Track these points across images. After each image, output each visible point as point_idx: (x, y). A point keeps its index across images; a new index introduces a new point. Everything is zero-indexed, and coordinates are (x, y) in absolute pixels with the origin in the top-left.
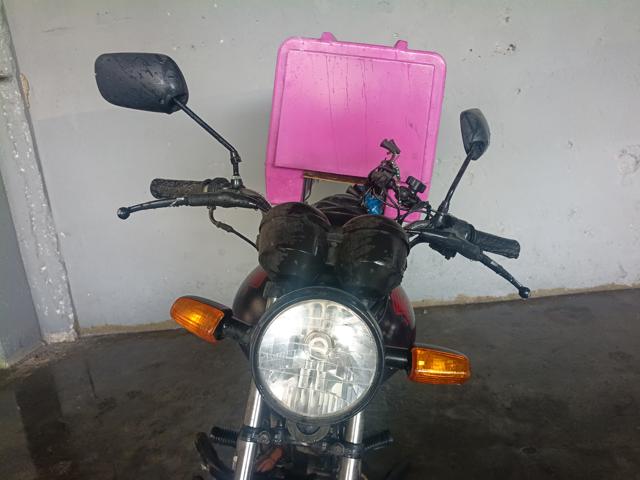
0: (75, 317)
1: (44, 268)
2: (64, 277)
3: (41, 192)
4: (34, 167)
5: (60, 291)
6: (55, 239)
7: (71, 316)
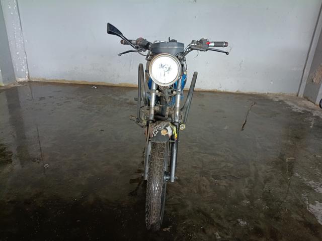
0: (28, 73)
1: (18, 53)
2: (25, 58)
3: (19, 23)
4: (16, 13)
5: (23, 63)
6: (23, 43)
7: (27, 72)
